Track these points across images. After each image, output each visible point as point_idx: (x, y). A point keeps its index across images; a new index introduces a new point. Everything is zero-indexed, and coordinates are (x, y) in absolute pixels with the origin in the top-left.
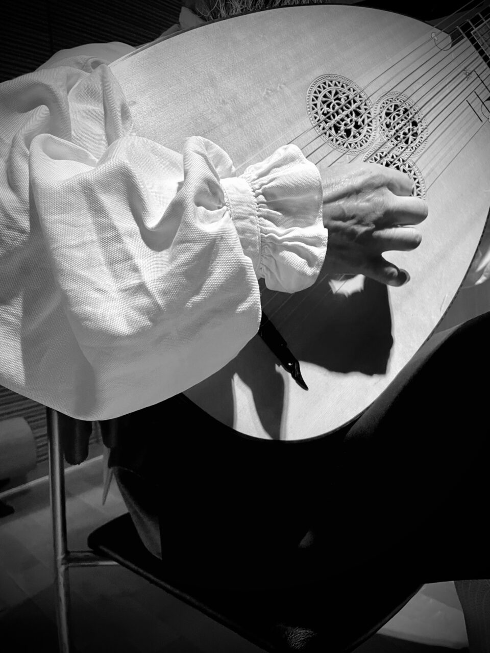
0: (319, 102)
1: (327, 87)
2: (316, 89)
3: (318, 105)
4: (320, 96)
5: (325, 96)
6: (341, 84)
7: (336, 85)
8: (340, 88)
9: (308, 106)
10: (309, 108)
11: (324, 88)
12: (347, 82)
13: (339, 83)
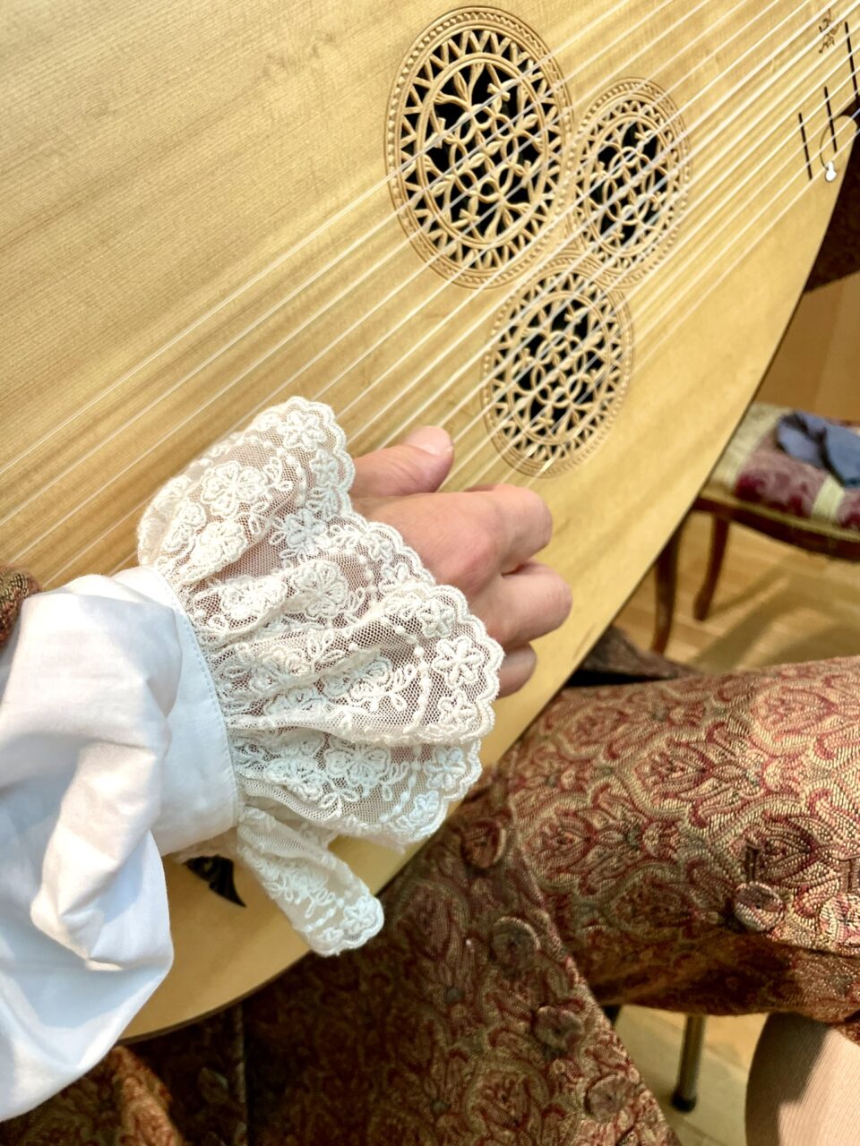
0: (425, 109)
1: (460, 52)
2: (426, 58)
3: (422, 123)
4: (435, 85)
5: (449, 88)
6: (506, 42)
7: (489, 48)
8: (498, 56)
9: (391, 124)
10: (393, 130)
11: (453, 57)
12: (523, 39)
13: (501, 38)
